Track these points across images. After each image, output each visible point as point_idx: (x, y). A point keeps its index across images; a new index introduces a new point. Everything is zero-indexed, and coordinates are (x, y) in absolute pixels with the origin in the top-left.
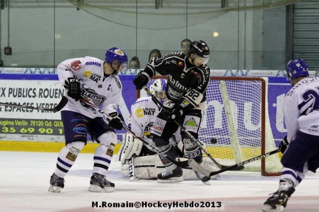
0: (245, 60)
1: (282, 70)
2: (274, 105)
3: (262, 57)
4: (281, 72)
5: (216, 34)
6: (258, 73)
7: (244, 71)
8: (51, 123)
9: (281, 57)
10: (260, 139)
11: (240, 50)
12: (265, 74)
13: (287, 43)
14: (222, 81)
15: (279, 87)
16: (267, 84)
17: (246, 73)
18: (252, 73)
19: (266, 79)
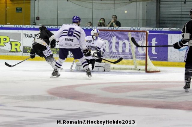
0: (139, 23)
1: (155, 27)
2: (151, 42)
3: (146, 22)
4: (154, 28)
5: (126, 12)
6: (144, 29)
7: (139, 28)
8: (56, 49)
9: (154, 22)
10: (145, 57)
11: (137, 19)
12: (148, 29)
13: (157, 16)
14: (129, 32)
15: (153, 35)
16: (148, 33)
17: (139, 29)
18: (142, 29)
19: (148, 32)
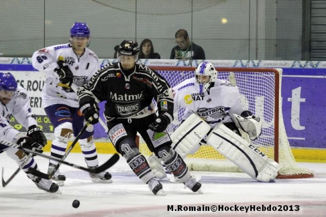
0: (257, 49)
1: (298, 60)
2: (289, 99)
3: (276, 45)
4: (297, 63)
5: (224, 21)
6: (271, 64)
7: (256, 62)
8: (40, 119)
9: (297, 46)
10: (273, 137)
11: (251, 38)
12: (279, 65)
13: (304, 30)
14: (231, 73)
15: (294, 79)
16: (281, 76)
17: (258, 64)
18: (264, 64)
19: (280, 71)
